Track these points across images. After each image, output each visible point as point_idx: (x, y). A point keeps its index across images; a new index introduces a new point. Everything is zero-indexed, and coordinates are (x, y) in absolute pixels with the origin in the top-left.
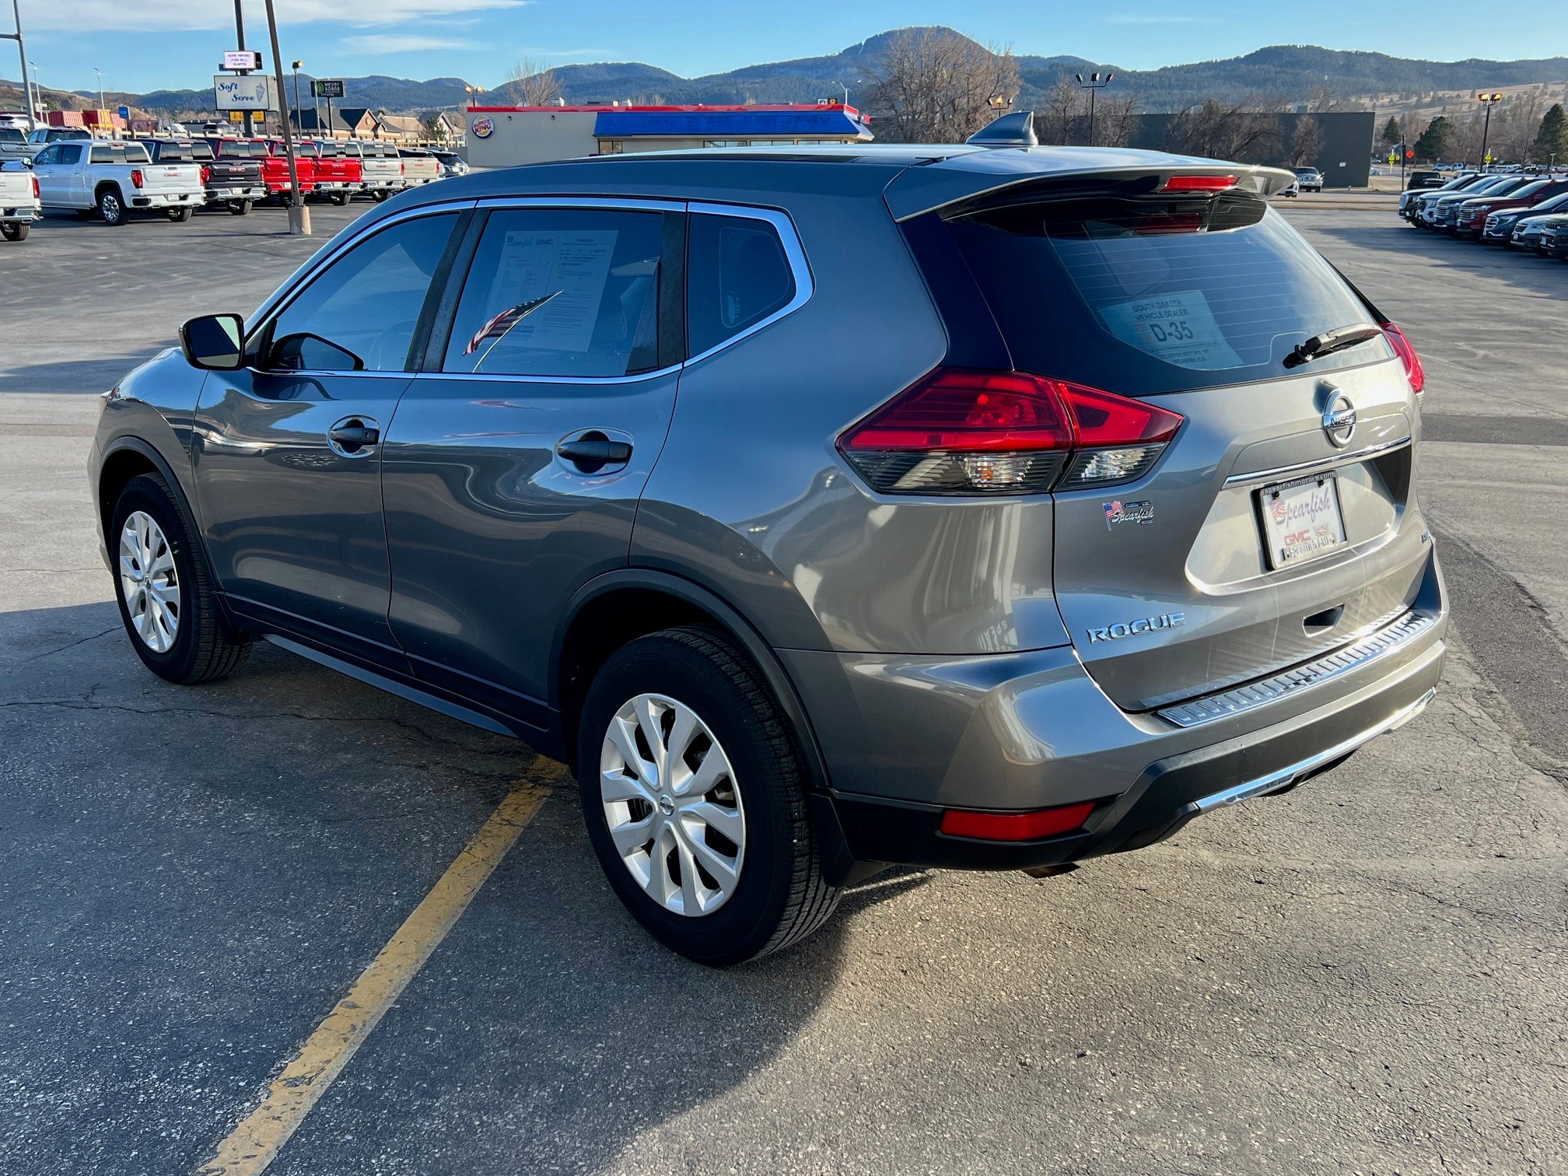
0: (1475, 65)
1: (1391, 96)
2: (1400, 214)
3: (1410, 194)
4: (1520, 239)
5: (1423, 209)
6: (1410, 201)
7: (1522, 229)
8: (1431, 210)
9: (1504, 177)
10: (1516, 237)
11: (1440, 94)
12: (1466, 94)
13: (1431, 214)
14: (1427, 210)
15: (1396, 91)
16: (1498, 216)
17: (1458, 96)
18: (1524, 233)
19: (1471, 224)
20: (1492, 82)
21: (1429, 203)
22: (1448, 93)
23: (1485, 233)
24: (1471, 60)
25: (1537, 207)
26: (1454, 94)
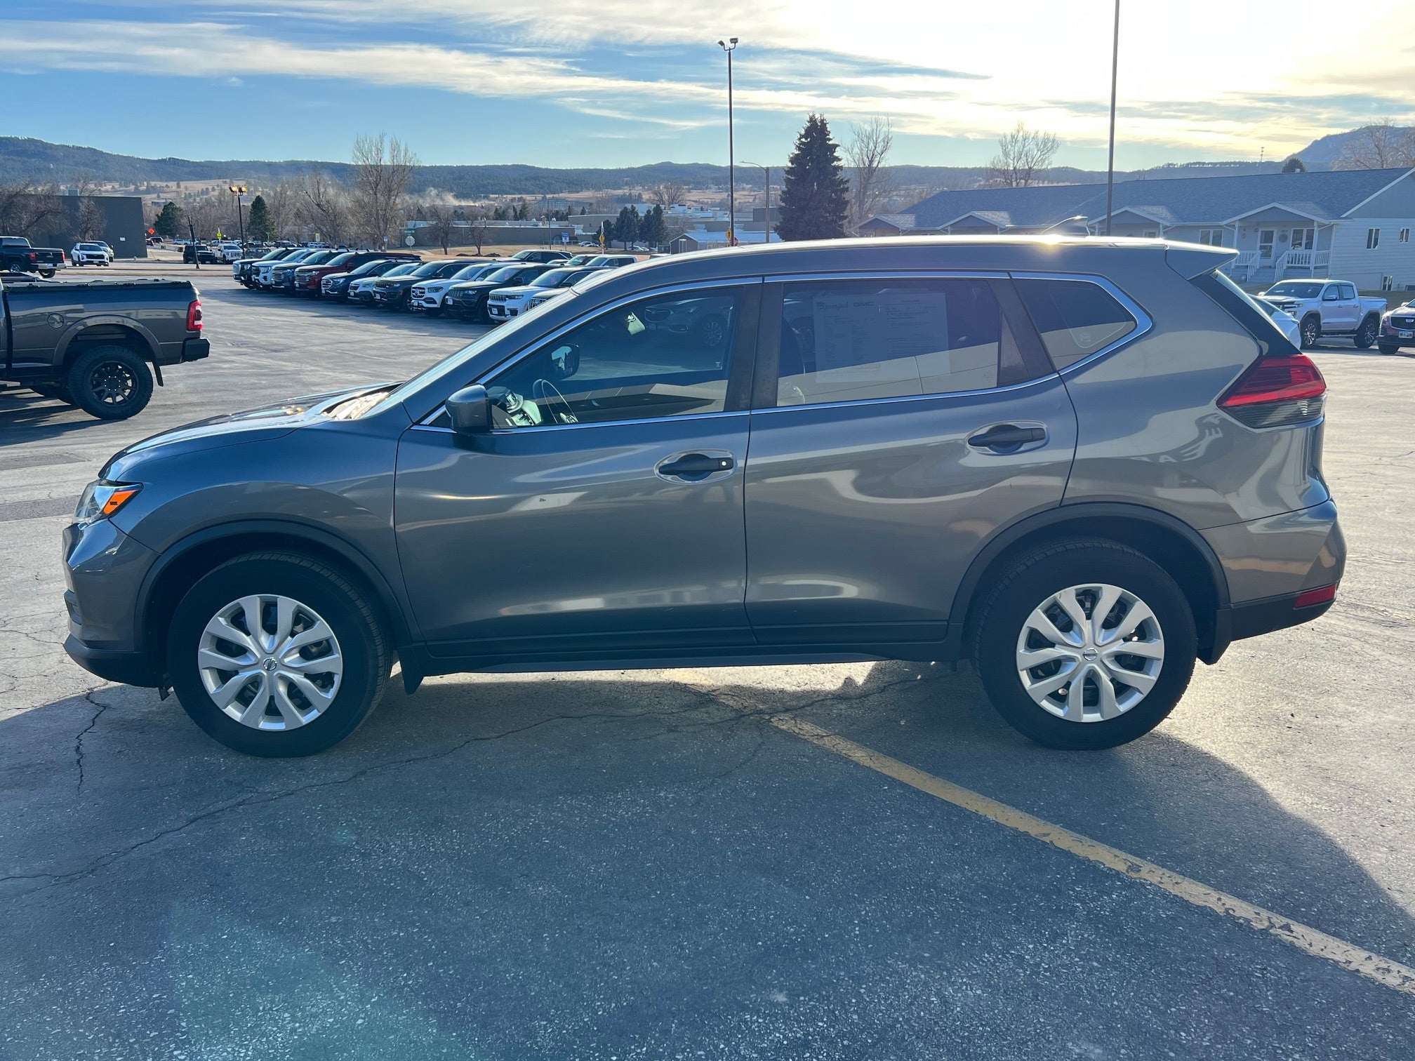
0: (174, 162)
1: (113, 184)
2: (236, 279)
3: (241, 263)
4: (356, 295)
5: (258, 275)
6: (242, 268)
7: (356, 288)
8: (265, 275)
9: (312, 250)
10: (352, 294)
11: (153, 183)
12: (173, 185)
13: (265, 278)
14: (262, 275)
15: (116, 180)
16: (332, 279)
17: (167, 186)
18: (357, 291)
19: (308, 285)
20: (190, 177)
21: (262, 270)
22: (159, 184)
23: (323, 292)
24: (170, 159)
25: (355, 272)
26: (164, 184)
